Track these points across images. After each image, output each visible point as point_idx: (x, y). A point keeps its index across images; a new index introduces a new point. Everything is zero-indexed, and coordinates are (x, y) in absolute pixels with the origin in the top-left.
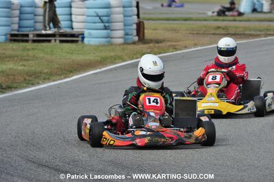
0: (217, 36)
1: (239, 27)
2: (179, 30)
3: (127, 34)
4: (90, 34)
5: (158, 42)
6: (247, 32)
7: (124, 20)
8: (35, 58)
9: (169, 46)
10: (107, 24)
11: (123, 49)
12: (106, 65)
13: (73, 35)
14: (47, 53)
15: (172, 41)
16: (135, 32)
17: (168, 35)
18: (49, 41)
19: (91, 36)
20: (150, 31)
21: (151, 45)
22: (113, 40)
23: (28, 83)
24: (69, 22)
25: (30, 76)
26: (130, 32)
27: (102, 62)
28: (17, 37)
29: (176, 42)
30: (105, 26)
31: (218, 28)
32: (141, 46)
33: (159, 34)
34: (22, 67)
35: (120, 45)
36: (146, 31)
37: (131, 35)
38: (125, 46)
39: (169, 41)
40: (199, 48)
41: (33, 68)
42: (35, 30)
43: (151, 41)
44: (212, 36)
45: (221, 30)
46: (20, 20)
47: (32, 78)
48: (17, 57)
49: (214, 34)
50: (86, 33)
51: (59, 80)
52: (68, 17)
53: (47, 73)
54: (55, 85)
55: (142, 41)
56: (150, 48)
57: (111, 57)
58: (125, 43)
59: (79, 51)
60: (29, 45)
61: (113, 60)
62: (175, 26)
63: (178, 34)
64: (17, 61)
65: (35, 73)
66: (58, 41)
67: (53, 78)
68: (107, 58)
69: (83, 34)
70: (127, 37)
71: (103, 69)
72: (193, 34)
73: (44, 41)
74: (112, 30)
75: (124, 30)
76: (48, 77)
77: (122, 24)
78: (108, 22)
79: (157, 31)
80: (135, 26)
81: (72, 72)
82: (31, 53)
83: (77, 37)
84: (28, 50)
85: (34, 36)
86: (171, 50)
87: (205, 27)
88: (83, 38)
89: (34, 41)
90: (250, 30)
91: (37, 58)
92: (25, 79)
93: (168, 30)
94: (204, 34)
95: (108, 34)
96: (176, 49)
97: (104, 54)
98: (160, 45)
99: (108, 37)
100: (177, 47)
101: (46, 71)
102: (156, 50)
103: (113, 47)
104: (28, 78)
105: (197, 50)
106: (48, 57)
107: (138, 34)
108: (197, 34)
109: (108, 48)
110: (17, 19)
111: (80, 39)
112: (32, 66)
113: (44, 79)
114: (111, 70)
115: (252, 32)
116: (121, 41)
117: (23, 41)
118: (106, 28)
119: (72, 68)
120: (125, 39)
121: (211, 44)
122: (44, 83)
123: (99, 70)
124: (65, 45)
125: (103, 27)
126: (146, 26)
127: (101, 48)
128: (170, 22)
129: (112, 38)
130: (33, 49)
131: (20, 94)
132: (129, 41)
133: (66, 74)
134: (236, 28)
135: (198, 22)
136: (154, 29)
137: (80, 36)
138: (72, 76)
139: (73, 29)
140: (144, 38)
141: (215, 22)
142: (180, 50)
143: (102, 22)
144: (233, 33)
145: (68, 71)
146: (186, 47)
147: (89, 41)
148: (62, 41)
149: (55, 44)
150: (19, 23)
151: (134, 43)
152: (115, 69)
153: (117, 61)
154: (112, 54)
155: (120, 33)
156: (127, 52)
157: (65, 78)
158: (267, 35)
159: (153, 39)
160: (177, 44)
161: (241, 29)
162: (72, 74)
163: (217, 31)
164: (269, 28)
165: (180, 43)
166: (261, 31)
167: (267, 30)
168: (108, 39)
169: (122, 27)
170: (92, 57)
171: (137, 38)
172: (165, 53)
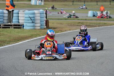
1: (88, 23)
2: (63, 24)
3: (41, 25)
4: (26, 25)
5: (54, 28)
7: (41, 19)
9: (59, 30)
10: (33, 21)
12: (33, 38)
13: (19, 25)
17: (59, 26)
18: (9, 28)
19: (27, 26)
20: (51, 24)
23: (1, 45)
24: (18, 20)
25: (1, 42)
26: (43, 24)
27: (31, 37)
30: (32, 21)
31: (79, 23)
33: (55, 25)
35: (39, 30)
36: (49, 24)
38: (41, 30)
39: (59, 28)
40: (71, 31)
42: (4, 23)
43: (51, 28)
44: (77, 26)
49: (77, 25)
50: (25, 24)
51: (13, 44)
52: (17, 18)
53: (8, 41)
58: (40, 29)
59: (21, 32)
60: (1, 29)
61: (36, 36)
62: (61, 22)
63: (62, 25)
65: (3, 41)
66: (13, 28)
67: (11, 43)
68: (33, 35)
69: (23, 25)
71: (31, 40)
72: (69, 25)
73: (7, 28)
74: (35, 23)
76: (9, 42)
78: (34, 20)
79: (54, 24)
80: (45, 22)
82: (2, 33)
83: (21, 26)
85: (3, 26)
86: (60, 32)
87: (74, 22)
88: (23, 26)
89: (3, 28)
90: (92, 24)
91: (4, 35)
93: (59, 24)
95: (34, 25)
96: (62, 32)
97: (32, 33)
98: (55, 29)
103: (36, 30)
106: (9, 34)
107: (46, 25)
108: (71, 25)
109: (34, 31)
111: (22, 27)
112: (2, 38)
113: (7, 43)
114: (35, 40)
115: (93, 25)
116: (39, 28)
118: (33, 22)
119: (19, 39)
120: (41, 27)
121: (76, 29)
122: (7, 45)
124: (16, 29)
125: (32, 22)
126: (49, 22)
128: (59, 20)
129: (35, 27)
130: (2, 31)
132: (42, 28)
133: (16, 41)
134: (87, 23)
135: (71, 20)
136: (53, 23)
139: (19, 23)
140: (48, 27)
142: (63, 32)
143: (31, 20)
145: (17, 40)
147: (26, 28)
148: (14, 28)
149: (12, 29)
151: (44, 29)
153: (37, 36)
154: (35, 33)
155: (39, 25)
156: (41, 32)
157: (16, 43)
158: (99, 26)
159: (53, 27)
160: (62, 29)
161: (89, 24)
162: (19, 41)
163: (79, 24)
164: (100, 23)
165: (63, 29)
166: (97, 24)
167: (99, 24)
168: (34, 27)
169: (40, 22)
170: (27, 34)
171: (45, 27)
172: (57, 33)
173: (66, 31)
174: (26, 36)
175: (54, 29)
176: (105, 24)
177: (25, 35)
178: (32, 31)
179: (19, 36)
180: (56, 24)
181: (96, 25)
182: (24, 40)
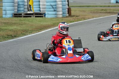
0: (102, 14)
1: (111, 9)
3: (64, 13)
4: (48, 13)
6: (115, 12)
7: (62, 7)
8: (25, 24)
9: (82, 18)
10: (55, 9)
11: (62, 20)
13: (41, 14)
14: (30, 22)
15: (83, 16)
18: (31, 17)
19: (48, 14)
21: (74, 17)
23: (23, 35)
24: (39, 9)
25: (24, 31)
26: (64, 12)
27: (54, 25)
28: (17, 15)
29: (84, 16)
30: (54, 10)
31: (102, 10)
32: (70, 18)
34: (20, 28)
35: (61, 18)
36: (72, 12)
37: (65, 13)
38: (63, 18)
40: (95, 19)
41: (25, 28)
42: (24, 12)
43: (74, 16)
45: (103, 11)
46: (18, 8)
47: (25, 32)
48: (18, 23)
49: (100, 13)
50: (46, 13)
51: (36, 33)
52: (38, 6)
54: (34, 35)
56: (73, 19)
58: (62, 17)
59: (43, 20)
60: (22, 18)
62: (84, 9)
63: (85, 13)
64: (17, 25)
65: (26, 30)
66: (34, 17)
67: (33, 32)
68: (56, 23)
69: (45, 13)
72: (92, 13)
73: (28, 17)
75: (62, 11)
77: (62, 9)
78: (55, 8)
79: (76, 12)
80: (67, 10)
81: (41, 29)
82: (23, 22)
84: (22, 20)
85: (24, 15)
86: (83, 20)
87: (97, 9)
88: (45, 15)
89: (24, 17)
91: (26, 24)
92: (22, 33)
93: (81, 11)
94: (96, 13)
95: (56, 13)
96: (85, 19)
97: (54, 22)
98: (78, 17)
99: (56, 14)
100: (85, 18)
101: (30, 29)
102: (76, 20)
103: (58, 18)
104: (23, 32)
106: (31, 23)
107: (68, 13)
108: (94, 13)
109: (56, 19)
110: (17, 7)
112: (24, 27)
113: (30, 33)
117: (19, 17)
118: (55, 11)
121: (100, 17)
122: (30, 34)
123: (52, 29)
126: (71, 10)
129: (57, 15)
130: (24, 20)
131: (20, 39)
132: (64, 16)
133: (39, 30)
134: (110, 10)
135: (93, 8)
136: (75, 11)
137: (44, 14)
138: (41, 31)
140: (71, 15)
141: (101, 8)
142: (86, 19)
143: (53, 8)
144: (109, 12)
146: (89, 18)
147: (47, 16)
148: (36, 17)
149: (33, 18)
150: (17, 9)
151: (67, 17)
155: (61, 13)
156: (64, 21)
157: (39, 32)
159: (75, 15)
162: (41, 30)
163: (102, 12)
165: (86, 17)
168: (56, 15)
169: (62, 10)
170: (49, 23)
171: (68, 15)
172: (80, 21)
175: (77, 16)
177: (47, 23)
178: (54, 19)
179: (41, 25)
180: (78, 12)
182: (47, 29)
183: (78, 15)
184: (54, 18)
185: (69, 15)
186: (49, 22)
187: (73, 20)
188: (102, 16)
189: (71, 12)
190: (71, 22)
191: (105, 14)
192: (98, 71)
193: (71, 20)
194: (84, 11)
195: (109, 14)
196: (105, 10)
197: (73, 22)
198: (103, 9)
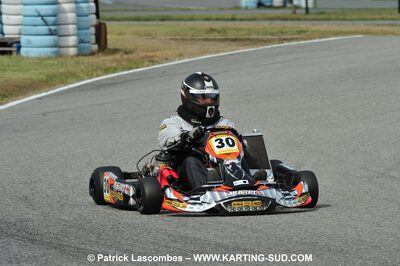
0: (211, 43)
1: (242, 29)
3: (81, 41)
4: (29, 42)
6: (253, 36)
7: (78, 21)
9: (143, 58)
10: (53, 28)
11: (77, 63)
12: (54, 86)
13: (4, 44)
15: (148, 51)
16: (93, 39)
17: (141, 42)
19: (30, 45)
20: (114, 37)
21: (117, 56)
22: (62, 49)
26: (83, 37)
27: (48, 82)
29: (152, 51)
30: (50, 30)
31: (212, 30)
32: (103, 58)
35: (72, 57)
36: (108, 37)
37: (88, 42)
38: (80, 58)
39: (144, 51)
40: (186, 60)
43: (116, 51)
44: (204, 43)
45: (216, 33)
49: (205, 40)
50: (23, 40)
55: (103, 50)
56: (115, 60)
57: (61, 74)
58: (78, 55)
59: (13, 66)
61: (65, 78)
62: (149, 28)
63: (153, 40)
68: (55, 76)
69: (19, 42)
70: (83, 45)
71: (50, 92)
72: (176, 40)
74: (60, 36)
75: (77, 35)
77: (75, 26)
78: (54, 25)
79: (124, 37)
80: (93, 30)
81: (5, 96)
83: (10, 46)
86: (147, 63)
87: (192, 29)
88: (19, 47)
90: (258, 33)
93: (140, 36)
94: (192, 40)
95: (56, 41)
96: (153, 62)
97: (51, 71)
98: (129, 56)
99: (55, 46)
100: (155, 59)
102: (125, 64)
103: (60, 59)
105: (183, 63)
107: (98, 41)
108: (182, 39)
109: (56, 62)
111: (15, 49)
114: (61, 93)
115: (260, 37)
116: (72, 51)
118: (51, 33)
119: (6, 90)
120: (79, 49)
121: (202, 54)
123: (44, 94)
125: (47, 32)
126: (108, 30)
127: (45, 62)
129: (60, 47)
132: (85, 52)
134: (237, 30)
135: (182, 23)
136: (119, 34)
137: (15, 45)
139: (3, 34)
140: (106, 47)
141: (206, 23)
142: (159, 63)
143: (46, 24)
144: (234, 37)
147: (27, 52)
151: (93, 54)
152: (68, 91)
153: (69, 80)
154: (62, 70)
155: (72, 40)
156: (83, 67)
158: (282, 40)
160: (154, 54)
161: (245, 32)
162: (6, 99)
163: (211, 36)
164: (284, 30)
165: (158, 53)
166: (272, 34)
167: (282, 33)
168: (55, 49)
169: (75, 32)
170: (33, 75)
171: (96, 47)
172: (137, 68)
173: (167, 59)
174: (32, 79)
175: (126, 53)
176: (301, 34)
177: (26, 76)
178: (51, 62)
179: (7, 81)
180: (130, 37)
181: (270, 37)
182: (24, 95)
183: (130, 46)
184: (49, 58)
185: (99, 46)
186: (33, 71)
187: (114, 65)
188: (211, 53)
189: (106, 40)
190: (107, 71)
191: (221, 45)
192: (198, 236)
193: (108, 64)
194: (149, 35)
195: (232, 43)
196: (222, 31)
197: (115, 70)
198: (213, 27)
